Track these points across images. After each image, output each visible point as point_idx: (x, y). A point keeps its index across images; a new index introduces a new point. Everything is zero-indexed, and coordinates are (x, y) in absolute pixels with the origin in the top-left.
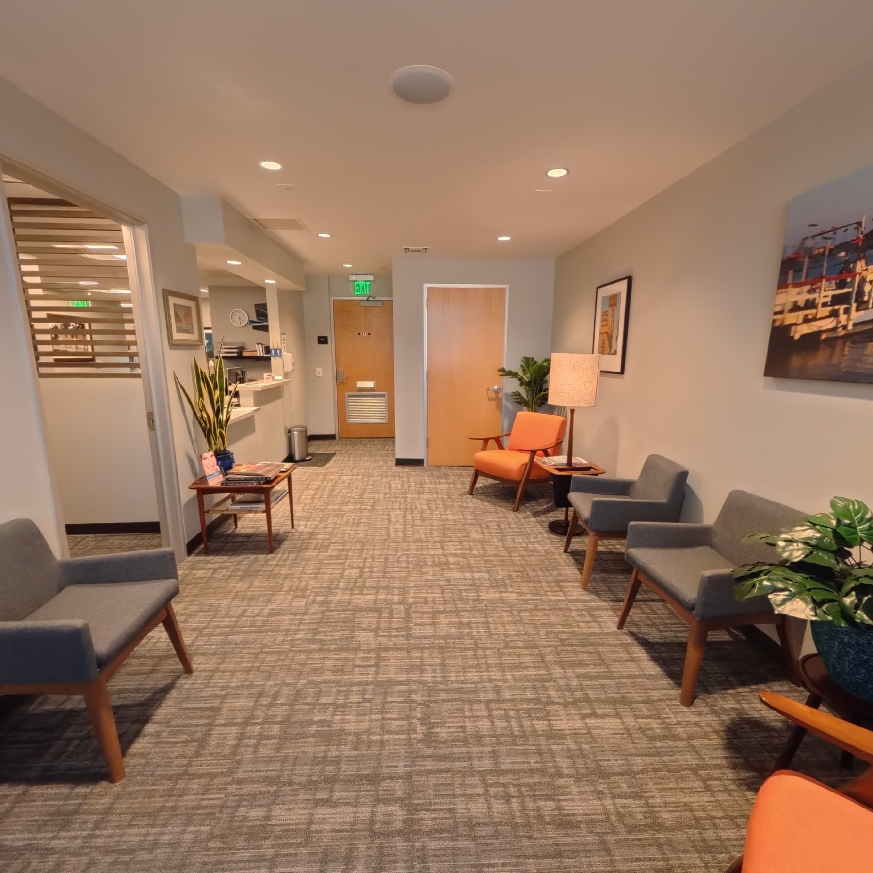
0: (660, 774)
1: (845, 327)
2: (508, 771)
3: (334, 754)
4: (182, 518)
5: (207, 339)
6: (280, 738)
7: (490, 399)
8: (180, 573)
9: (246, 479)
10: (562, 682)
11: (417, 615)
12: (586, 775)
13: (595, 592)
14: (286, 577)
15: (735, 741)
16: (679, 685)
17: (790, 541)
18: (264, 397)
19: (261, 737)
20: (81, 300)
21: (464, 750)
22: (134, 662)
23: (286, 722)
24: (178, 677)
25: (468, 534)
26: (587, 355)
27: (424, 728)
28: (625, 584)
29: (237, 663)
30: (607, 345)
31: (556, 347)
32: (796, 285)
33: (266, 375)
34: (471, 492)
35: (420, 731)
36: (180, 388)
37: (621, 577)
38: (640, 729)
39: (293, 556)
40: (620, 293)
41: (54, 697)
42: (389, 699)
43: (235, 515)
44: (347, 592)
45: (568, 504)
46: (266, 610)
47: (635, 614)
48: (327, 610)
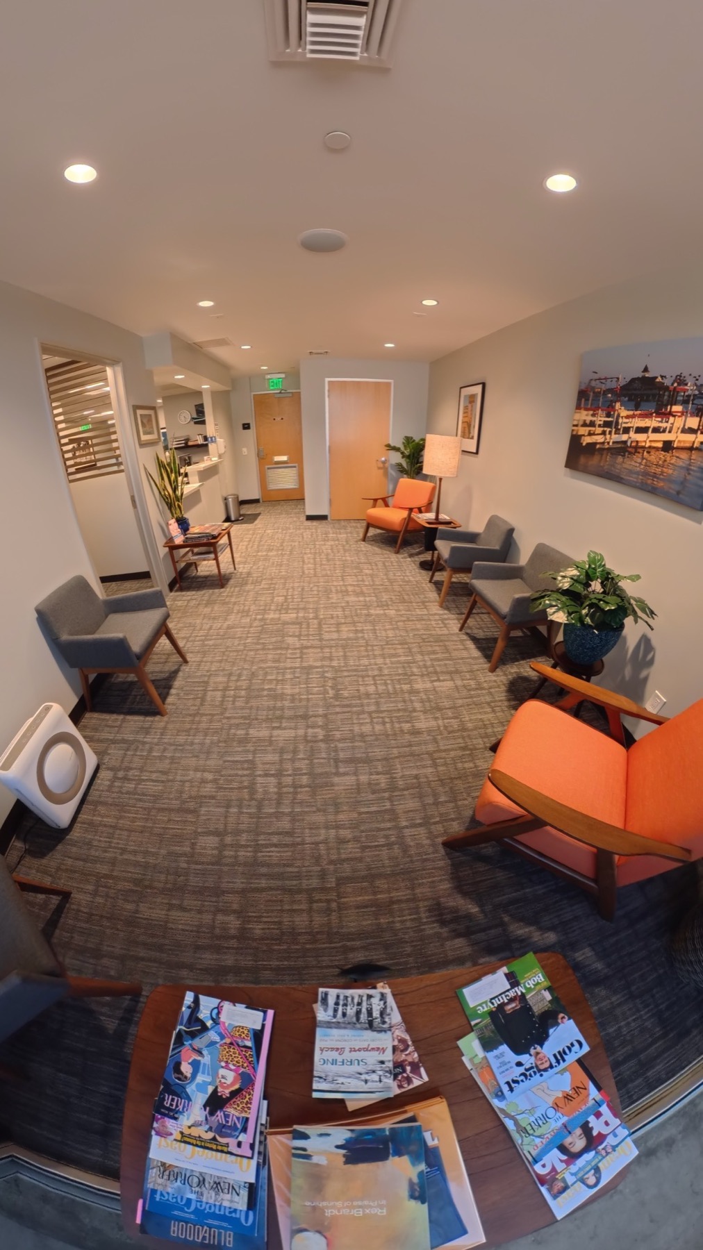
0: (471, 707)
1: (608, 443)
2: (385, 711)
3: (280, 705)
4: (162, 567)
5: (163, 436)
6: (247, 697)
7: (379, 468)
8: (168, 603)
9: (199, 537)
10: (421, 664)
11: (326, 626)
12: (430, 710)
13: (448, 609)
14: (235, 603)
15: (513, 688)
16: (490, 662)
17: (564, 577)
18: (206, 474)
19: (235, 697)
20: (86, 425)
21: (359, 702)
22: (155, 657)
23: (248, 689)
24: (181, 665)
25: (362, 570)
26: (453, 438)
27: (334, 691)
28: (467, 603)
29: (213, 657)
30: (467, 431)
31: (430, 429)
32: (586, 409)
33: (205, 458)
34: (364, 540)
35: (331, 693)
36: (149, 475)
37: (465, 599)
38: (464, 686)
39: (237, 589)
40: (477, 394)
41: (121, 675)
42: (311, 676)
43: (195, 563)
44: (277, 612)
45: (434, 548)
46: (225, 625)
47: (471, 622)
48: (265, 624)
